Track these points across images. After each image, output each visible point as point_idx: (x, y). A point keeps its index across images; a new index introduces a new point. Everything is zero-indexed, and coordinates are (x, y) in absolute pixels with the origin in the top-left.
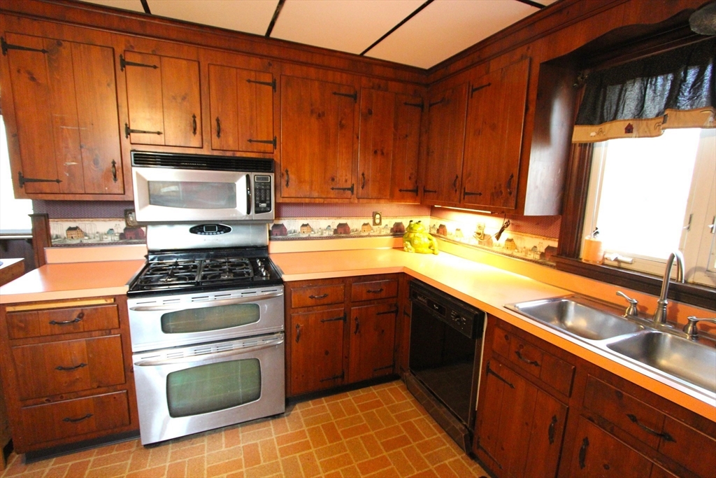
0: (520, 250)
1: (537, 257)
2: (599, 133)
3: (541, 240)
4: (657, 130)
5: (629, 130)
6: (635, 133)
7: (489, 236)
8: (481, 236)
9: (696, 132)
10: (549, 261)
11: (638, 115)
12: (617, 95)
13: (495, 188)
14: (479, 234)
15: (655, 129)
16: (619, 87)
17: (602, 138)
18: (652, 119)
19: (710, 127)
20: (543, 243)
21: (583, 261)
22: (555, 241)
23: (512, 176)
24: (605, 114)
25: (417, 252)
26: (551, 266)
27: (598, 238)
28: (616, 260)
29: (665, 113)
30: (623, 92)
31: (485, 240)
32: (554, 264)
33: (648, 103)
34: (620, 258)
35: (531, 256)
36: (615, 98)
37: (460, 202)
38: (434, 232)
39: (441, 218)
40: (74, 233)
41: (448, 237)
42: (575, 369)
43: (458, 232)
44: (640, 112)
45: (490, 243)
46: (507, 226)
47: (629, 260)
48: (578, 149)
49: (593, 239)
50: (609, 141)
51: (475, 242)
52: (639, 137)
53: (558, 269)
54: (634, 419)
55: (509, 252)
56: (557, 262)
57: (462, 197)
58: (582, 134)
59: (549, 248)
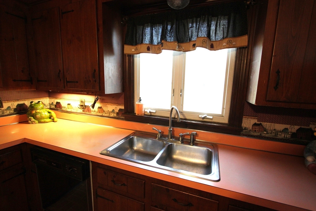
0: (106, 112)
1: (115, 115)
2: (136, 49)
3: (116, 106)
4: (159, 51)
6: (151, 51)
7: (88, 106)
8: (83, 107)
10: (121, 116)
11: (151, 42)
12: (141, 31)
13: (86, 78)
14: (82, 106)
15: (158, 50)
16: (142, 27)
17: (138, 52)
18: (156, 45)
19: (178, 51)
20: (117, 108)
21: (137, 115)
22: (122, 106)
23: (95, 71)
24: (137, 40)
25: (40, 122)
26: (122, 119)
27: (141, 103)
28: (150, 112)
29: (162, 42)
30: (144, 30)
31: (86, 109)
32: (124, 118)
33: (154, 37)
34: (151, 111)
35: (112, 115)
36: (141, 32)
37: (65, 88)
38: (53, 107)
39: (56, 98)
41: (63, 109)
42: (145, 182)
43: (69, 106)
45: (89, 110)
46: (97, 100)
47: (154, 111)
48: (127, 58)
49: (139, 103)
50: (141, 54)
51: (81, 110)
52: (153, 53)
53: (126, 120)
54: (175, 200)
55: (100, 114)
56: (125, 117)
57: (66, 84)
58: (129, 49)
59: (120, 110)
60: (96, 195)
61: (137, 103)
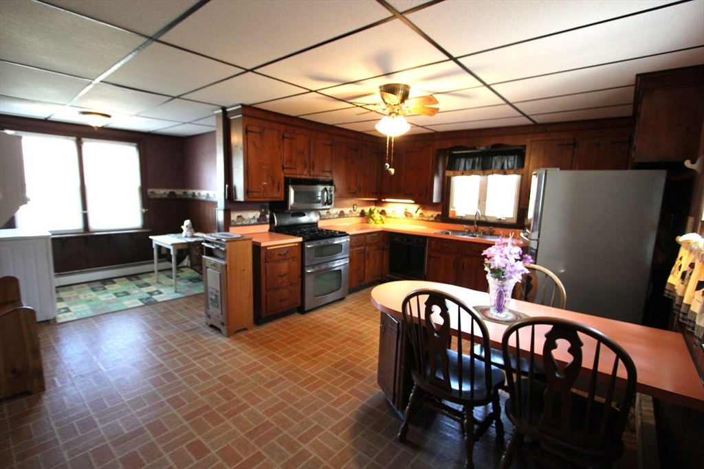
0: (426, 217)
1: (434, 219)
2: (454, 173)
3: (434, 212)
4: (470, 174)
5: (463, 174)
7: (411, 214)
9: (479, 177)
10: (439, 220)
13: (420, 192)
14: (406, 213)
17: (454, 175)
18: (468, 171)
20: (435, 214)
21: (450, 218)
22: (440, 212)
24: (455, 168)
27: (455, 210)
28: (461, 216)
29: (472, 170)
30: (460, 161)
31: (409, 215)
33: (467, 166)
35: (431, 219)
36: (458, 163)
38: (381, 213)
39: (382, 206)
40: (240, 219)
41: (387, 215)
43: (392, 213)
44: (465, 169)
45: (412, 216)
46: (421, 208)
48: (446, 178)
50: (456, 176)
51: (405, 216)
53: (441, 222)
55: (421, 218)
58: (448, 173)
59: (438, 215)
60: (430, 257)
61: (451, 209)
